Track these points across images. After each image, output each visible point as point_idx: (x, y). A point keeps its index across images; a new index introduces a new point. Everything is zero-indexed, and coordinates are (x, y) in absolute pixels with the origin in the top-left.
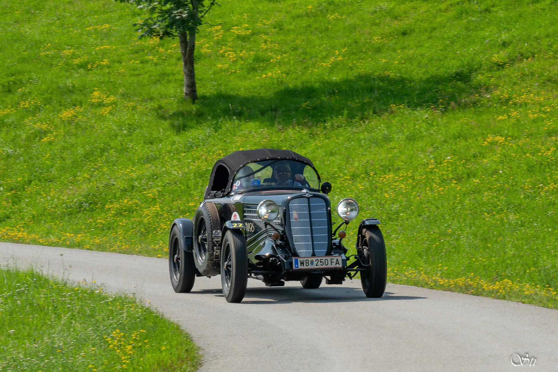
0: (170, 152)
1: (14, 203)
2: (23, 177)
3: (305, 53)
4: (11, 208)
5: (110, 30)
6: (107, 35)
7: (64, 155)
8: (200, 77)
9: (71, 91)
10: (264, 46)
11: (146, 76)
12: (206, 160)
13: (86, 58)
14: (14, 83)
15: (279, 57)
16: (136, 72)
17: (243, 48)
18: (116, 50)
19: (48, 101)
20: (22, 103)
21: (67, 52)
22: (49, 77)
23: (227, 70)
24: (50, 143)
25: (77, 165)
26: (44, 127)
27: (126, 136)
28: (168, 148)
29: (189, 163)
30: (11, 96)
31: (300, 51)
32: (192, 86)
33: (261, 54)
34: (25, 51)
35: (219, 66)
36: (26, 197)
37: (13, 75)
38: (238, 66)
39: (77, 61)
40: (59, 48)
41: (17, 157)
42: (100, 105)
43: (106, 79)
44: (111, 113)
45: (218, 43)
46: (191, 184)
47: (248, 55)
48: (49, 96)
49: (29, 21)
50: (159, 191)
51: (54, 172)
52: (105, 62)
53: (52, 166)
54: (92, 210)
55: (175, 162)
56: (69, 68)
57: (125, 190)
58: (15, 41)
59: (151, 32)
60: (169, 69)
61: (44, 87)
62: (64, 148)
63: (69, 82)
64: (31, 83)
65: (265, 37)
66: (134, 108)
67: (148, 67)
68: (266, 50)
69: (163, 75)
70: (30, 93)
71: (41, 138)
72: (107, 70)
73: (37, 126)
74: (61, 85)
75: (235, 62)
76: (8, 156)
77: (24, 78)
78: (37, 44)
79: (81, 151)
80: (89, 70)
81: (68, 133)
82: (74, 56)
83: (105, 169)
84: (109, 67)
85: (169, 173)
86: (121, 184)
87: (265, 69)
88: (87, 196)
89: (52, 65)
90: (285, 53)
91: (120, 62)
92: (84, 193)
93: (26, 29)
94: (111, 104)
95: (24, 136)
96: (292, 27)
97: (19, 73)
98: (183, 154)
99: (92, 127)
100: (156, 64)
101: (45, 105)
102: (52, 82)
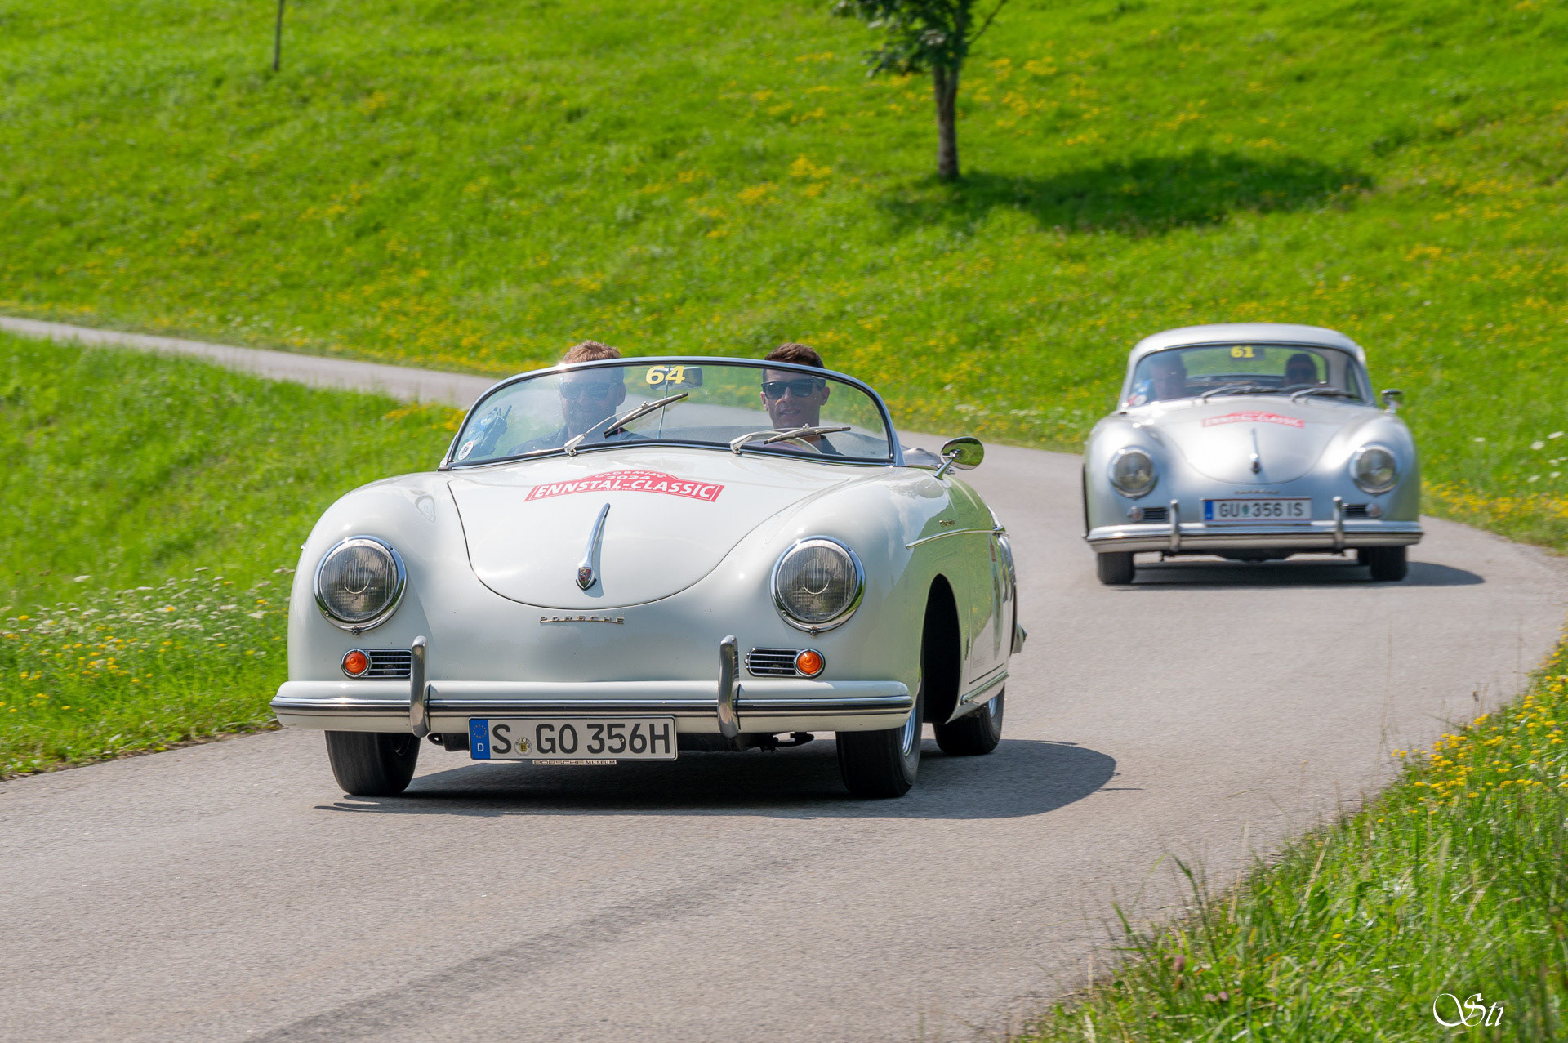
0: (907, 259)
1: (655, 333)
2: (673, 292)
3: (1139, 107)
4: (649, 341)
5: (833, 63)
6: (826, 70)
7: (741, 259)
8: (967, 141)
9: (761, 157)
10: (1073, 93)
11: (883, 137)
12: (963, 272)
13: (788, 106)
14: (673, 142)
15: (1096, 111)
16: (868, 130)
17: (1040, 97)
18: (839, 94)
19: (724, 173)
20: (682, 175)
21: (761, 96)
22: (728, 134)
23: (1011, 131)
24: (721, 240)
25: (759, 275)
26: (715, 213)
27: (842, 230)
28: (906, 253)
29: (934, 277)
30: (666, 164)
31: (1131, 102)
32: (951, 154)
33: (1068, 106)
34: (694, 92)
35: (1000, 123)
36: (675, 325)
37: (671, 129)
38: (1031, 124)
39: (775, 110)
40: (749, 88)
41: (668, 261)
42: (805, 181)
43: (818, 140)
44: (823, 195)
45: (1003, 87)
46: (935, 310)
47: (1047, 106)
48: (725, 164)
49: (707, 45)
50: (883, 321)
51: (725, 287)
52: (819, 113)
53: (723, 277)
55: (915, 275)
56: (761, 121)
57: (828, 318)
58: (681, 76)
59: (889, 65)
60: (920, 127)
61: (718, 150)
62: (742, 249)
63: (759, 144)
64: (699, 143)
65: (1076, 79)
66: (859, 187)
67: (888, 122)
68: (1078, 100)
69: (912, 135)
70: (696, 159)
71: (708, 231)
72: (820, 126)
73: (703, 212)
74: (747, 148)
75: (1026, 117)
76: (654, 259)
77: (689, 135)
78: (714, 83)
79: (767, 255)
80: (795, 125)
81: (751, 225)
82: (770, 102)
83: (803, 284)
84: (824, 120)
85: (901, 293)
86: (824, 308)
87: (1072, 130)
88: (768, 326)
89: (734, 115)
90: (1107, 104)
91: (843, 113)
92: (766, 321)
93: (700, 58)
94: (823, 179)
95: (680, 227)
96: (1121, 64)
97: (680, 126)
98: (928, 263)
99: (791, 216)
100: (900, 118)
101: (719, 178)
102: (733, 142)
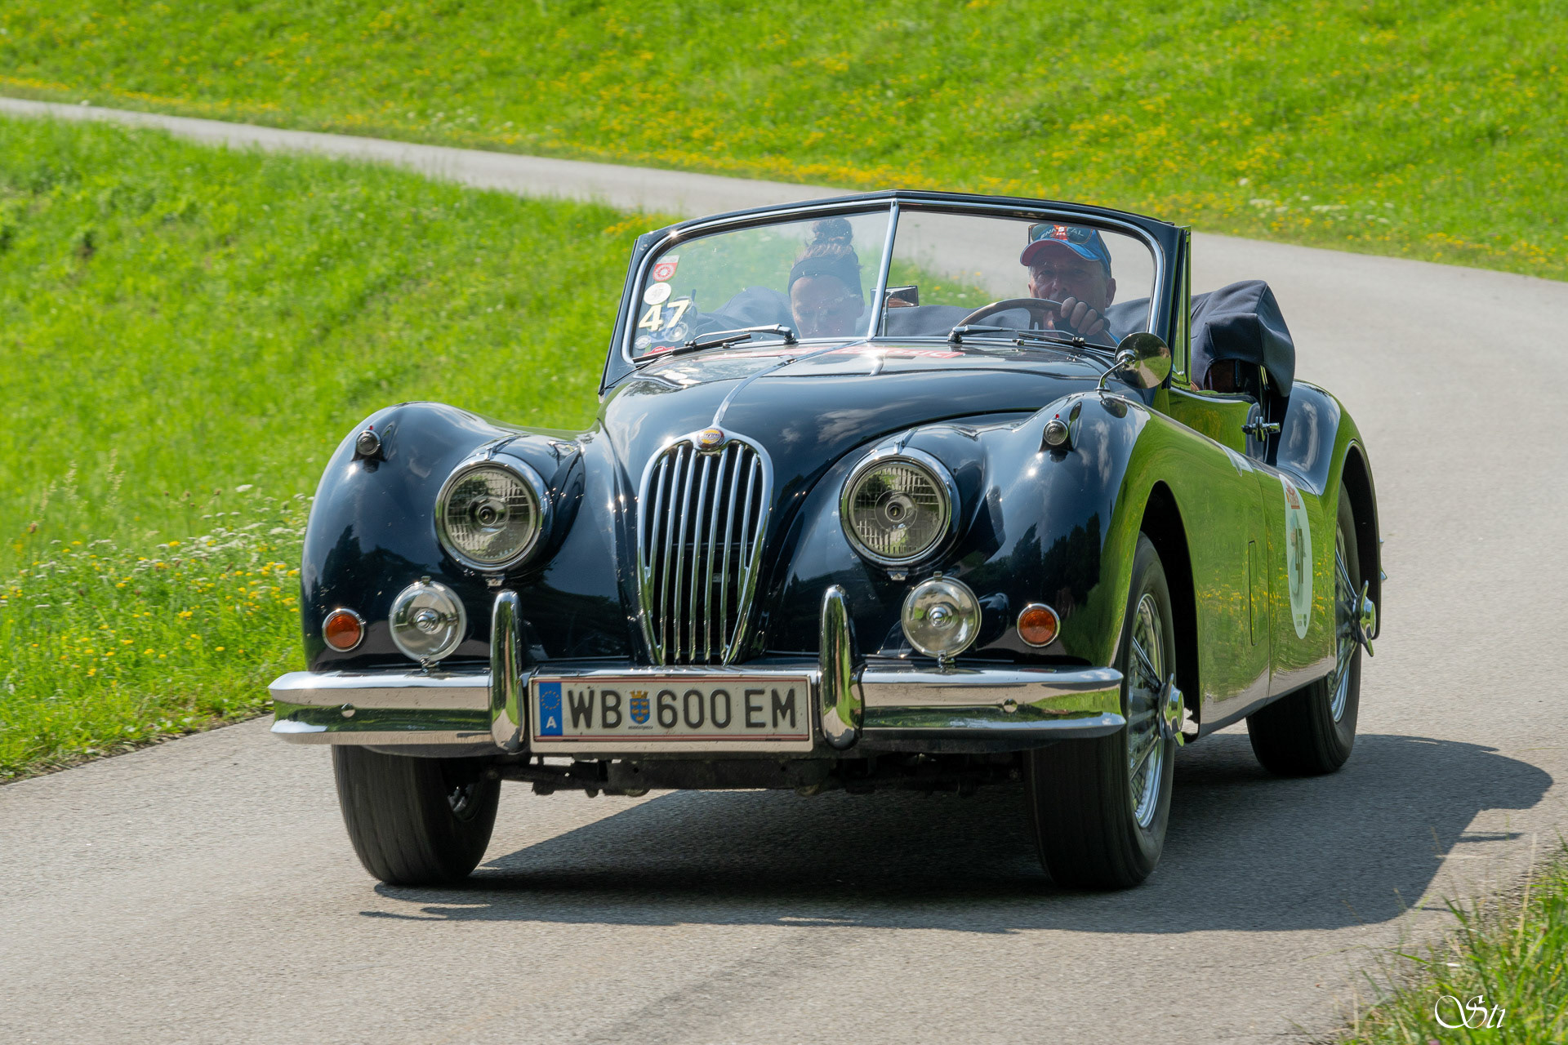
0: (1193, 28)
1: (911, 120)
2: (929, 72)
4: (903, 130)
7: (1005, 33)
25: (1026, 51)
28: (1191, 21)
29: (1224, 48)
36: (932, 110)
41: (923, 36)
46: (1226, 87)
50: (1167, 101)
51: (986, 64)
53: (984, 54)
54: (1046, 134)
55: (1202, 47)
57: (1107, 98)
62: (1007, 21)
76: (907, 34)
79: (1034, 27)
83: (1076, 59)
85: (1187, 69)
86: (1100, 88)
88: (1038, 109)
92: (1033, 103)
98: (1218, 32)
